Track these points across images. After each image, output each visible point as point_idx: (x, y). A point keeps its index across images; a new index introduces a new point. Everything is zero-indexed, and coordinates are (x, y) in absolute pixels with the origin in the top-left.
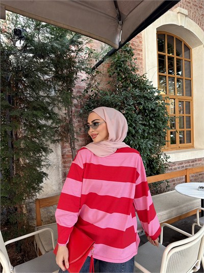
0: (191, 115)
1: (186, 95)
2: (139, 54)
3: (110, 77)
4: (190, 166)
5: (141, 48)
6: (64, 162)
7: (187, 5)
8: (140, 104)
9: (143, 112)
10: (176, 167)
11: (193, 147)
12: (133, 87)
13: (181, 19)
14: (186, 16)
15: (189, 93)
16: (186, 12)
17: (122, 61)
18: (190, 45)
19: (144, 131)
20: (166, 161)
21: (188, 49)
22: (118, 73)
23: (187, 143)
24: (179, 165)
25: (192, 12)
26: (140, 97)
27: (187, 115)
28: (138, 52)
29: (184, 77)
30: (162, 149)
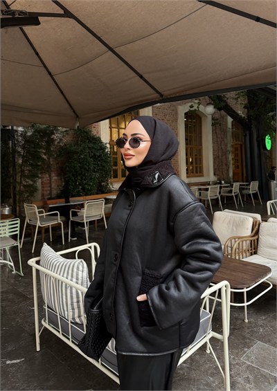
8: (92, 152)
9: (94, 157)
19: (95, 168)
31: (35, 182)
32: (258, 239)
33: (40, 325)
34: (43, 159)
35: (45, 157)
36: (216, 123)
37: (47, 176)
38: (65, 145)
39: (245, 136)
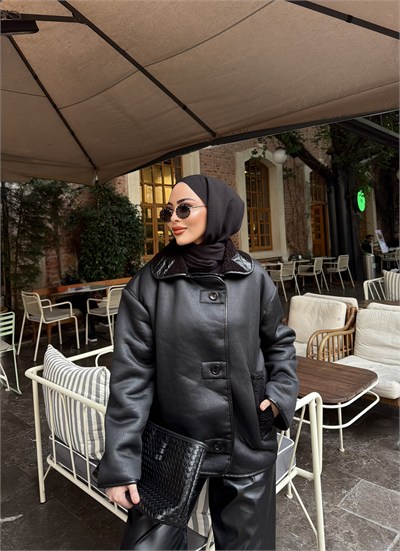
6: (48, 269)
8: (116, 218)
9: (120, 224)
19: (121, 240)
31: (36, 261)
32: (354, 334)
33: (45, 464)
34: (47, 228)
35: (50, 226)
36: (289, 175)
37: (54, 252)
38: (79, 209)
39: (329, 193)
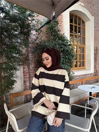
0: (84, 54)
1: (82, 44)
2: (61, 24)
3: (47, 34)
4: (83, 77)
5: (62, 21)
7: (84, 1)
10: (77, 78)
11: (85, 69)
12: (59, 39)
13: (81, 8)
14: (83, 6)
15: (84, 43)
16: (83, 4)
17: (53, 27)
18: (84, 21)
20: (73, 75)
21: (84, 22)
22: (51, 32)
23: (82, 66)
24: (78, 77)
25: (86, 5)
26: (62, 44)
27: (83, 54)
28: (61, 23)
29: (82, 36)
30: (71, 69)
